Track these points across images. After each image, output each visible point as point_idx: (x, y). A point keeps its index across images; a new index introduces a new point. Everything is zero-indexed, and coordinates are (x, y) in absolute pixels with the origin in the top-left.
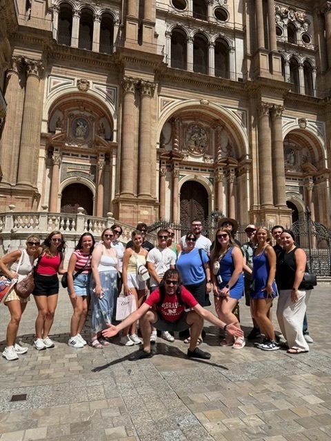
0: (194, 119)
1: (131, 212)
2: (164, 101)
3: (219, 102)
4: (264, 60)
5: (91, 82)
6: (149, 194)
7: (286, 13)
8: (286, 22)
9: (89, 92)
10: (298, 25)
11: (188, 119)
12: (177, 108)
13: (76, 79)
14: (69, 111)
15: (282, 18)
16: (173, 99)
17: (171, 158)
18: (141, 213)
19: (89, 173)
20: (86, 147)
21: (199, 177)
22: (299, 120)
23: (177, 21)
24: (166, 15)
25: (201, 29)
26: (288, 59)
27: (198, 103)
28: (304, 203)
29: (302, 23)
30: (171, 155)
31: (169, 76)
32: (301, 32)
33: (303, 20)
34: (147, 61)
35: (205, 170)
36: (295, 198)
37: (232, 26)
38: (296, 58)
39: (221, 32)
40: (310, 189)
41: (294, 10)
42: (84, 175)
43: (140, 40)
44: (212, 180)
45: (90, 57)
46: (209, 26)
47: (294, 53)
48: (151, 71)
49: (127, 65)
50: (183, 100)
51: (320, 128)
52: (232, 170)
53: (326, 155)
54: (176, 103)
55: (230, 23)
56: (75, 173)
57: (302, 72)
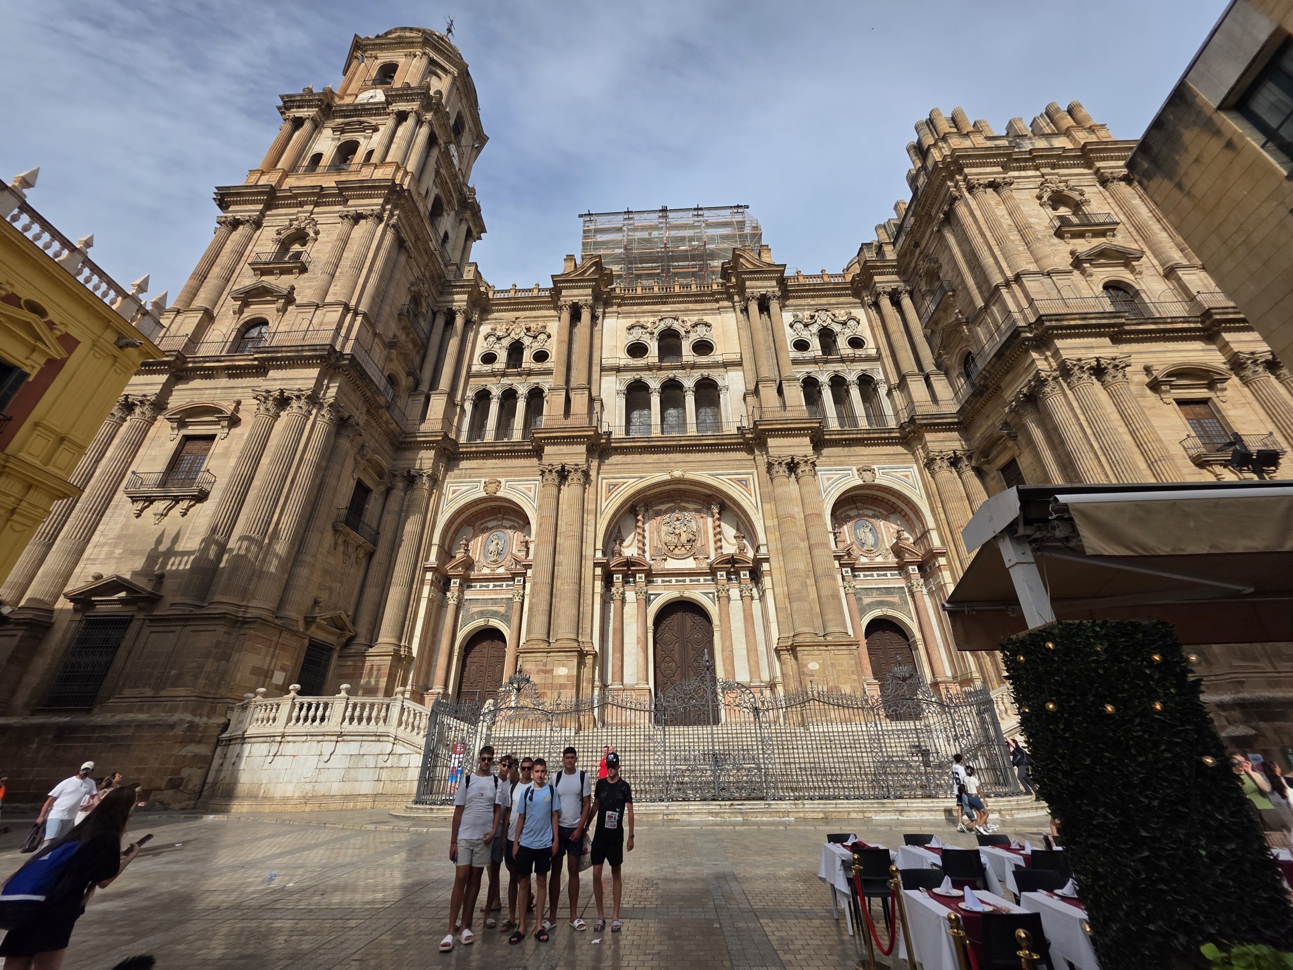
0: (673, 501)
1: (539, 671)
2: (610, 485)
3: (702, 470)
4: (769, 393)
5: (503, 480)
6: (573, 636)
7: (812, 317)
8: (815, 329)
9: (499, 494)
10: (837, 328)
11: (663, 503)
12: (631, 491)
13: (483, 480)
14: (482, 524)
15: (806, 325)
16: (625, 480)
17: (629, 569)
18: (555, 673)
19: (502, 610)
20: (501, 570)
21: (687, 594)
22: (858, 470)
23: (634, 373)
24: (618, 370)
25: (671, 374)
26: (827, 380)
27: (667, 477)
28: (912, 619)
29: (844, 324)
30: (629, 563)
31: (616, 449)
32: (846, 336)
33: (845, 318)
34: (574, 437)
35: (698, 581)
36: (890, 612)
37: (719, 359)
38: (841, 374)
39: (703, 371)
40: (915, 590)
41: (827, 310)
42: (495, 614)
43: (567, 412)
44: (711, 596)
45: (501, 448)
46: (683, 367)
47: (837, 369)
48: (582, 449)
49: (547, 449)
50: (642, 478)
51: (907, 476)
52: (745, 575)
53: (930, 522)
54: (630, 485)
55: (717, 356)
56: (482, 614)
57: (855, 393)
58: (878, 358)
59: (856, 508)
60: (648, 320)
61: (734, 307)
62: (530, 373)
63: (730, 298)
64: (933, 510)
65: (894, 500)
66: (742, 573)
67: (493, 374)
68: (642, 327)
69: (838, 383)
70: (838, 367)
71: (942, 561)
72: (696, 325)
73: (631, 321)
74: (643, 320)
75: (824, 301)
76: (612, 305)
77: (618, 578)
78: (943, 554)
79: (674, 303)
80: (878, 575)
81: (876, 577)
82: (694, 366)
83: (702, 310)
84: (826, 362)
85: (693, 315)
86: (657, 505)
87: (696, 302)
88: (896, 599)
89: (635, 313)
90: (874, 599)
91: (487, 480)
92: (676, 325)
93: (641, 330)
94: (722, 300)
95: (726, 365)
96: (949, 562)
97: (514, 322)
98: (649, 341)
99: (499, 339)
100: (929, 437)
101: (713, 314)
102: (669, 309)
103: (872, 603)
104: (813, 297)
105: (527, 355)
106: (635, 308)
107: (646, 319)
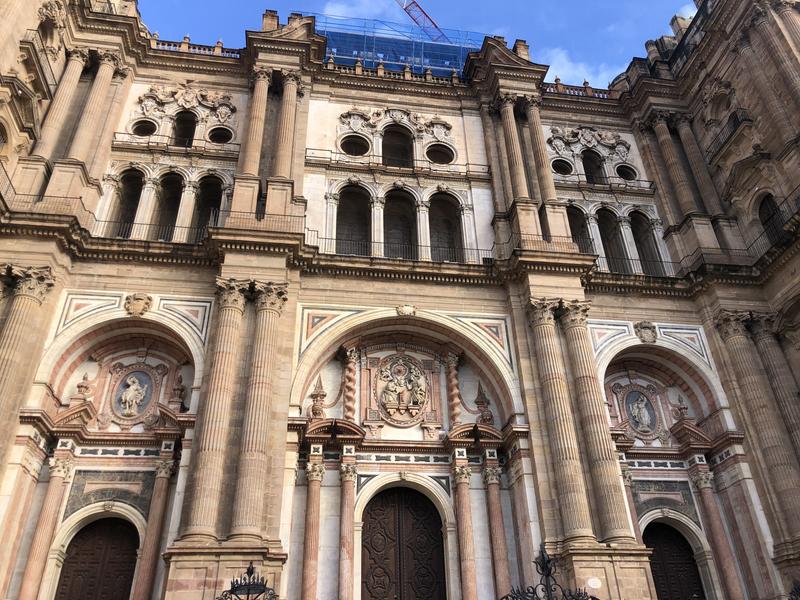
5: (156, 298)
7: (575, 135)
8: (578, 149)
10: (604, 152)
11: (381, 349)
12: (343, 328)
13: (125, 294)
15: (568, 144)
16: (335, 313)
17: (334, 437)
19: (135, 488)
20: (138, 429)
21: (410, 478)
22: (636, 327)
23: (351, 175)
24: (328, 166)
25: (400, 181)
26: (593, 212)
27: (393, 313)
28: (698, 524)
29: (612, 148)
30: (334, 428)
31: (325, 269)
32: (614, 163)
33: (613, 141)
34: (270, 245)
35: (427, 459)
36: (672, 514)
37: (463, 170)
38: (611, 208)
39: (440, 183)
40: (703, 485)
41: (592, 129)
42: (123, 496)
43: (261, 212)
44: (444, 481)
45: (157, 251)
46: (414, 175)
47: (605, 200)
48: (281, 262)
49: (230, 259)
50: (359, 311)
51: (692, 339)
52: (492, 454)
53: (722, 399)
54: (343, 320)
55: (458, 166)
56: (102, 495)
57: (626, 232)
58: (652, 193)
59: (628, 376)
60: (369, 110)
61: (479, 109)
62: (202, 155)
63: (476, 97)
64: (725, 384)
65: (674, 368)
66: (487, 451)
67: (150, 150)
68: (363, 117)
69: (605, 217)
70: (607, 199)
71: (739, 449)
72: (432, 124)
73: (347, 108)
74: (363, 109)
75: (588, 118)
76: (323, 82)
77: (317, 450)
78: (739, 441)
79: (404, 93)
80: (657, 465)
81: (653, 467)
82: (428, 175)
83: (440, 107)
84: (592, 190)
85: (427, 112)
86: (372, 352)
87: (433, 96)
88: (677, 497)
89: (353, 98)
90: (653, 496)
91: (132, 294)
92: (405, 121)
93: (361, 122)
94: (465, 98)
95: (468, 179)
96: (748, 451)
97: (184, 85)
98: (371, 137)
99: (161, 104)
100: (719, 293)
101: (454, 115)
102: (397, 100)
103: (649, 501)
104: (575, 111)
105: (201, 133)
106: (353, 92)
107: (366, 108)
